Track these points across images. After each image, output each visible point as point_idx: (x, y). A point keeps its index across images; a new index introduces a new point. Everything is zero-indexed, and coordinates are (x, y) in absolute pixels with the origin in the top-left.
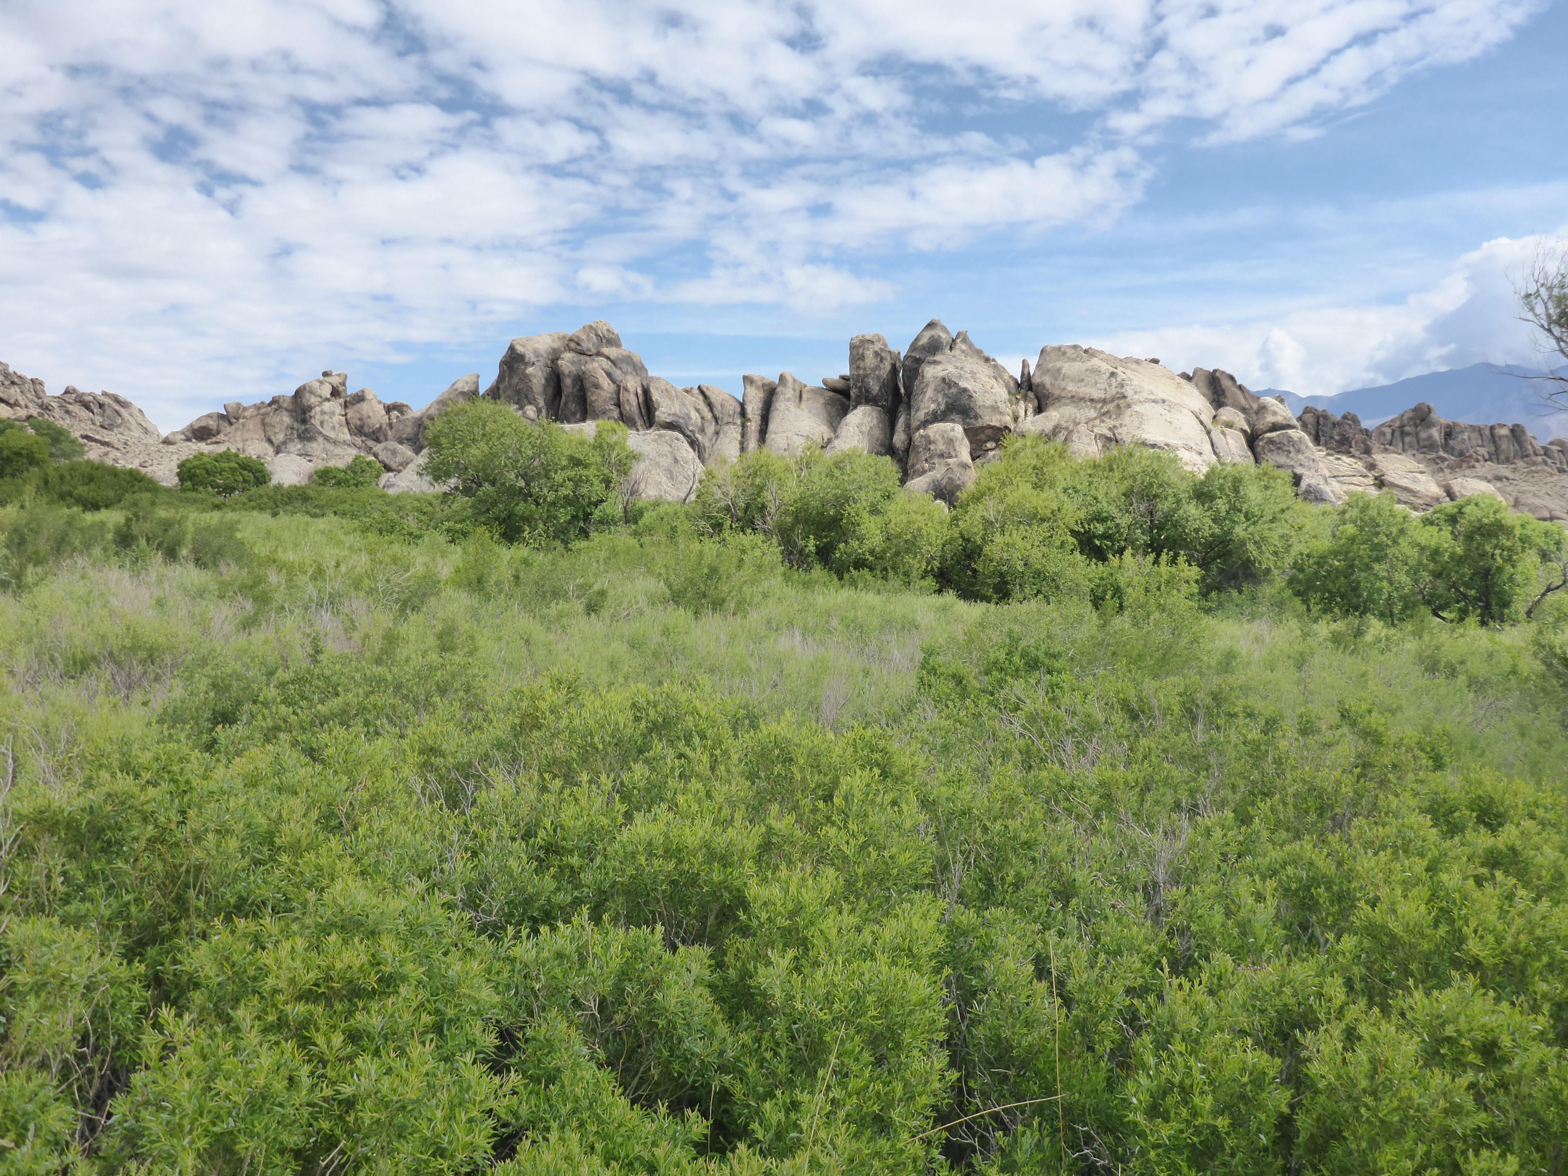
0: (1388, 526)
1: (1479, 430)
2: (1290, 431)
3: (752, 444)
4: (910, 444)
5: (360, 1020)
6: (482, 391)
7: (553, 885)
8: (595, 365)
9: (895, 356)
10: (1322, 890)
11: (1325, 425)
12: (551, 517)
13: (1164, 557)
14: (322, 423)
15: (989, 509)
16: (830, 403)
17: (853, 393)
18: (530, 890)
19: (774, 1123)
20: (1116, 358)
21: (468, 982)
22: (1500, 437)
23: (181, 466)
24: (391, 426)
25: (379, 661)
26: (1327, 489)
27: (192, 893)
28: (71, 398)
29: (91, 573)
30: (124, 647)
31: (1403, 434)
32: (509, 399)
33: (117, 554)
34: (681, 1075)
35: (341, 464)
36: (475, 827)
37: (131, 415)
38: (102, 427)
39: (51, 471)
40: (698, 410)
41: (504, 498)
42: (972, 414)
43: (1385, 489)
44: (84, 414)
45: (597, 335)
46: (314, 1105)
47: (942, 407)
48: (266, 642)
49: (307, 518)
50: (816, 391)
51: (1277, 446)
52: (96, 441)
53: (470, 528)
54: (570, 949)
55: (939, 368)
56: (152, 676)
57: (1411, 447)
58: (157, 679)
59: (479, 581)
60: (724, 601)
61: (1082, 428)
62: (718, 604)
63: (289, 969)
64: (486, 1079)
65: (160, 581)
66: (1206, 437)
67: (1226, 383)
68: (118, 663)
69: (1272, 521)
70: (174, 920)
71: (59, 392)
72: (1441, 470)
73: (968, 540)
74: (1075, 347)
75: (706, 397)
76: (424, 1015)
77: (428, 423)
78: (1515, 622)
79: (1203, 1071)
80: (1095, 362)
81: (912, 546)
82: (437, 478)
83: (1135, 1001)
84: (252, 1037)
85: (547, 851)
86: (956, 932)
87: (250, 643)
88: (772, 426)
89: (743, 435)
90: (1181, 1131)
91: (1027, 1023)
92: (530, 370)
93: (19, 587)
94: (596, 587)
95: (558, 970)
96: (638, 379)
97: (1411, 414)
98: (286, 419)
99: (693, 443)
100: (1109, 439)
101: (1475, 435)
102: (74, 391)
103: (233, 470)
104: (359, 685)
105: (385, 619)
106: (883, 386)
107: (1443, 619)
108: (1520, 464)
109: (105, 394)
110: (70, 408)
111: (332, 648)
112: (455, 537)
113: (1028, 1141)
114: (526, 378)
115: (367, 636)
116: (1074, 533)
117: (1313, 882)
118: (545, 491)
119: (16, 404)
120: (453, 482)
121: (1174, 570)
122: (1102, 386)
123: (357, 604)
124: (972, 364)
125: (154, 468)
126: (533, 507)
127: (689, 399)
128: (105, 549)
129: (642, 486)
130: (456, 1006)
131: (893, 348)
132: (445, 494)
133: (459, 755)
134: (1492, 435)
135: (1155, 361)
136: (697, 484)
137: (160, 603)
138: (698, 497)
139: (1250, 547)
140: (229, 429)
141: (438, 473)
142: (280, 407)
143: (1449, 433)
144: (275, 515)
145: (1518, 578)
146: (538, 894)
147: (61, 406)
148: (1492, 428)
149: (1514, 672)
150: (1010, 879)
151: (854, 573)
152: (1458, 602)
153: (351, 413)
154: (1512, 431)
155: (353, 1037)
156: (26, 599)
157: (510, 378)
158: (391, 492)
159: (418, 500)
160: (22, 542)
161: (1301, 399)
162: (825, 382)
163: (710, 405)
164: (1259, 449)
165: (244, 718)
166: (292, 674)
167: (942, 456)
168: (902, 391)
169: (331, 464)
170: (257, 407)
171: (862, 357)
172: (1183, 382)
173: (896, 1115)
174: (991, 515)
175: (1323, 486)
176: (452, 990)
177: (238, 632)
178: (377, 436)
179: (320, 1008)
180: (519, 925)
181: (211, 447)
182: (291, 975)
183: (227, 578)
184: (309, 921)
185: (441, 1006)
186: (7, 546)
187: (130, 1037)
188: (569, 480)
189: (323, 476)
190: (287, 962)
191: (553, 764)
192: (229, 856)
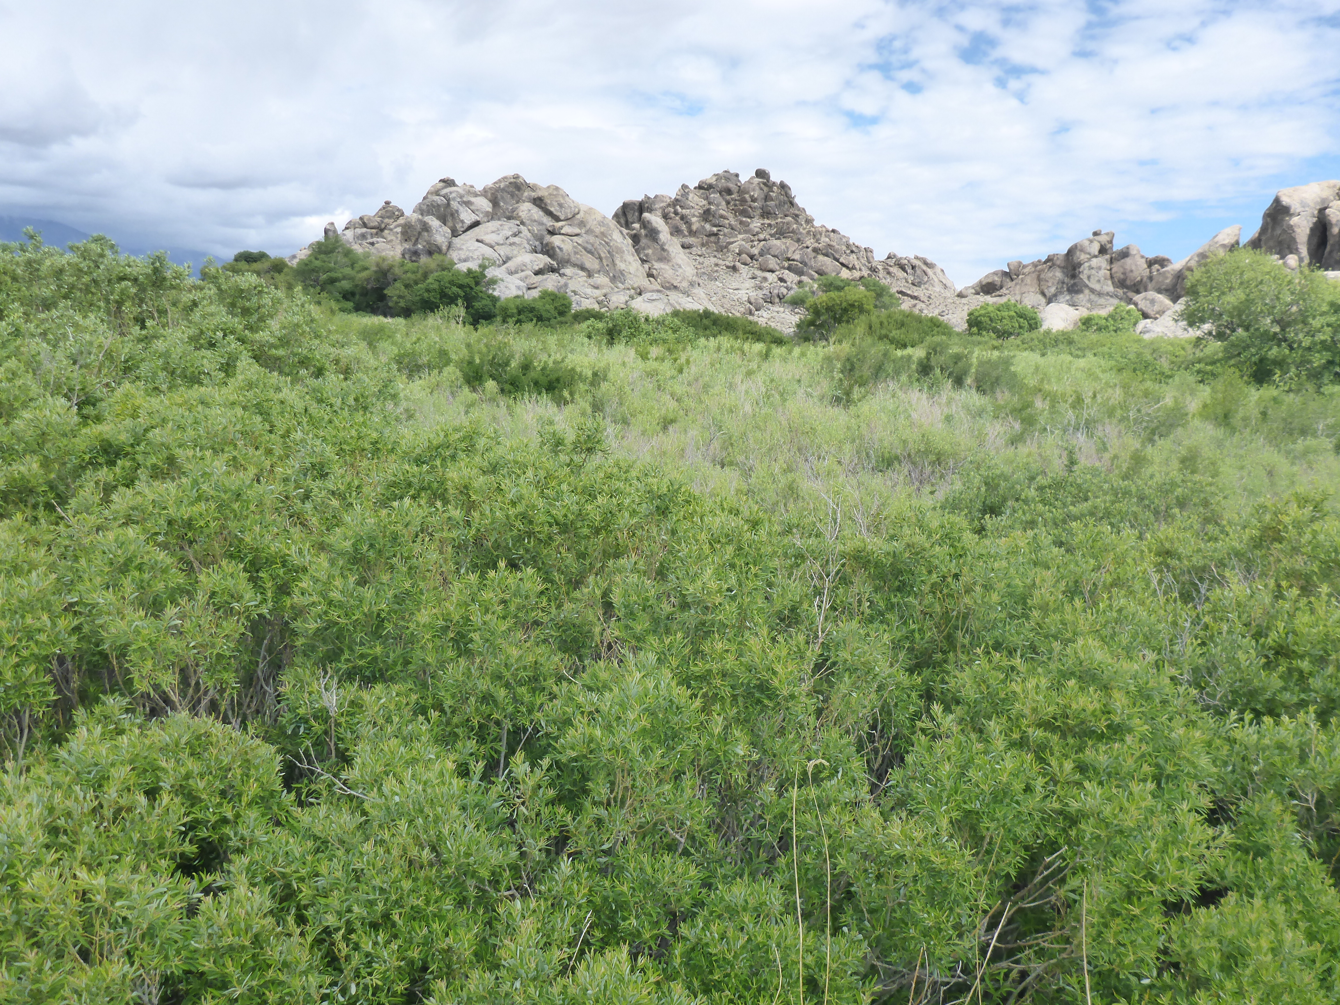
5: (1089, 755)
7: (1280, 683)
12: (1303, 362)
14: (1089, 277)
18: (1256, 683)
21: (1189, 747)
23: (970, 314)
24: (1151, 278)
25: (1125, 477)
27: (960, 633)
28: (891, 262)
29: (900, 393)
30: (919, 451)
32: (1270, 250)
33: (918, 380)
35: (1104, 313)
36: (1207, 619)
37: (935, 274)
38: (913, 284)
39: (874, 319)
41: (1257, 342)
44: (901, 274)
46: (1045, 812)
48: (1029, 455)
49: (1069, 358)
52: (908, 295)
53: (1220, 370)
54: (1292, 742)
56: (938, 475)
58: (942, 476)
59: (1226, 416)
63: (1034, 701)
64: (1199, 828)
65: (949, 402)
68: (914, 463)
70: (944, 652)
71: (883, 257)
76: (1145, 766)
77: (1188, 273)
82: (1191, 324)
84: (1000, 744)
85: (1277, 653)
87: (1016, 455)
92: (1294, 221)
93: (848, 401)
95: (1277, 759)
98: (1059, 274)
102: (894, 256)
103: (1011, 318)
104: (1105, 493)
105: (1135, 444)
109: (917, 258)
110: (891, 269)
111: (1083, 462)
112: (1204, 378)
114: (1289, 229)
115: (1116, 457)
118: (1301, 336)
119: (853, 268)
120: (1207, 327)
123: (1110, 429)
125: (949, 316)
126: (1287, 351)
128: (910, 377)
130: (1175, 764)
132: (1199, 339)
133: (1194, 559)
137: (948, 419)
140: (1010, 284)
141: (1192, 319)
142: (1054, 265)
144: (1043, 355)
146: (1263, 689)
147: (884, 269)
153: (1116, 267)
155: (1082, 768)
156: (852, 410)
157: (1273, 229)
158: (1146, 337)
159: (1172, 344)
160: (852, 368)
165: (1008, 512)
166: (1049, 480)
169: (1094, 313)
170: (1035, 265)
176: (1173, 751)
177: (1007, 445)
178: (1138, 287)
179: (1056, 738)
180: (1242, 712)
181: (995, 299)
182: (1034, 705)
183: (1001, 402)
184: (1053, 666)
185: (1162, 762)
186: (842, 372)
187: (906, 732)
188: (1329, 325)
189: (1087, 322)
190: (1032, 694)
191: (1291, 574)
192: (991, 607)
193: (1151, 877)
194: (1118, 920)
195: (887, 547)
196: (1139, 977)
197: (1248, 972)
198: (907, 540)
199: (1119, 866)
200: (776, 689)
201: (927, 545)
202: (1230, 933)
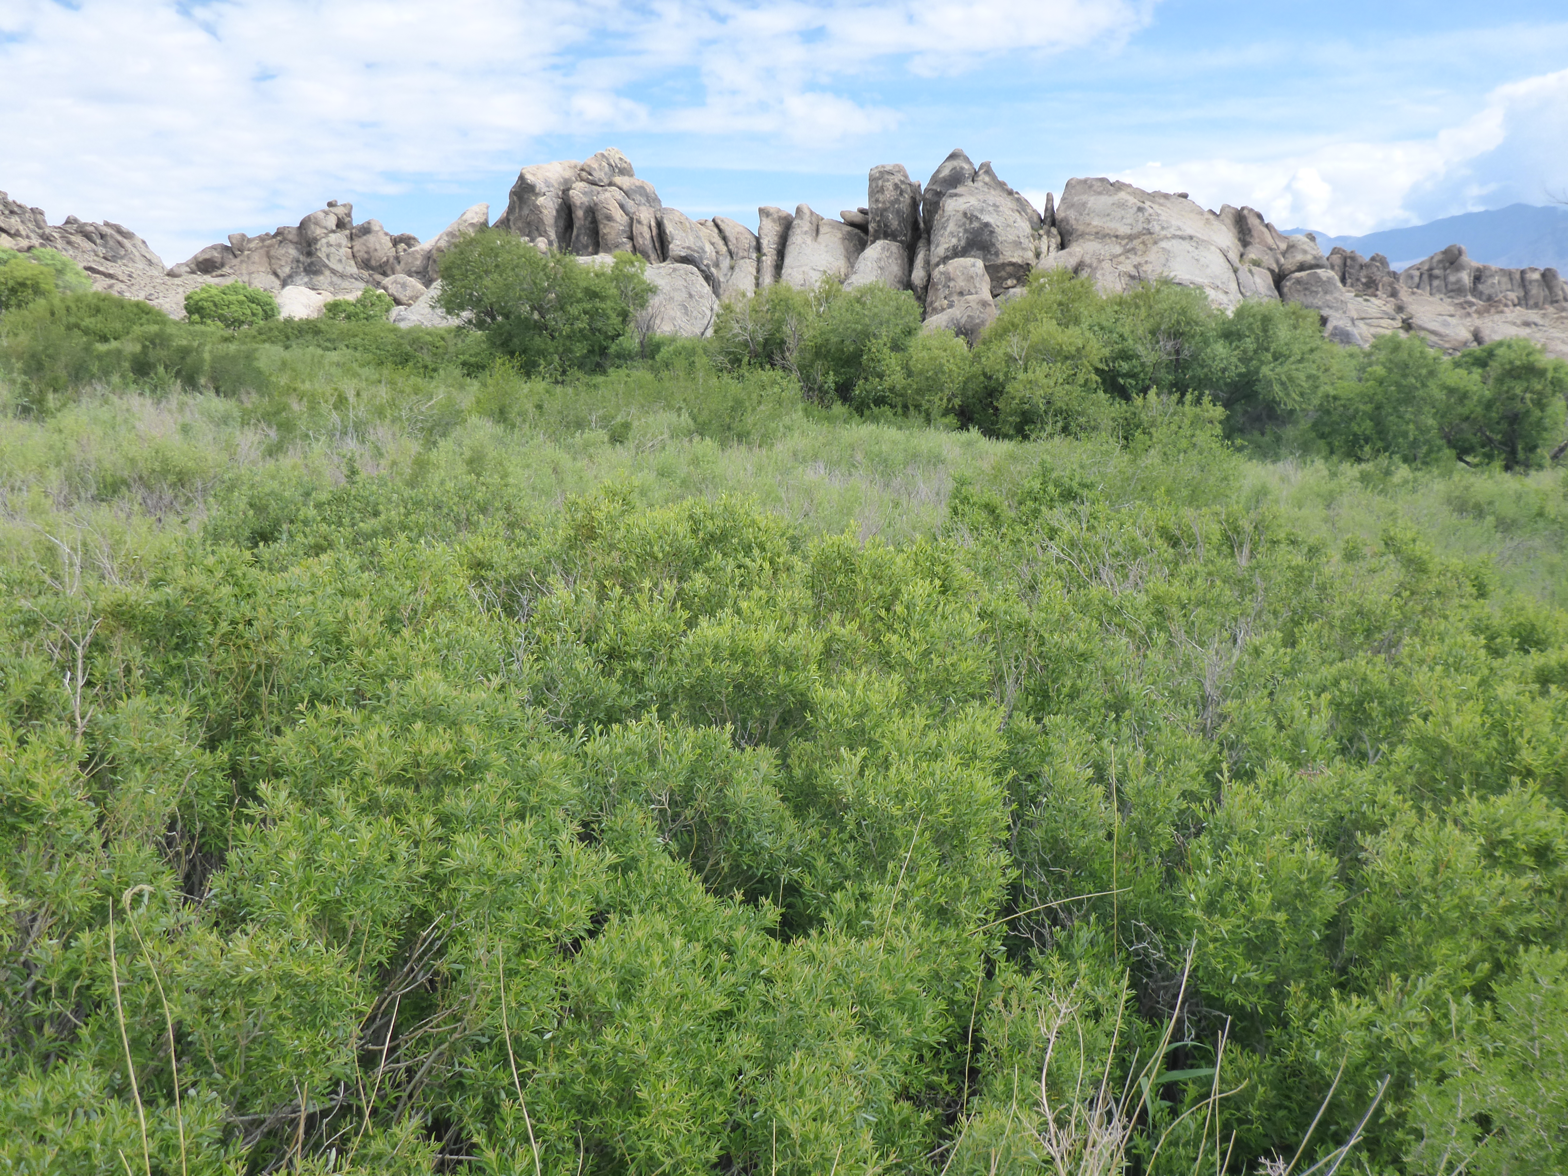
0: (1419, 367)
1: (1509, 274)
2: (1319, 271)
3: (767, 279)
4: (928, 281)
5: (448, 803)
6: (491, 224)
7: (619, 687)
8: (608, 194)
9: (916, 189)
10: (1375, 704)
11: (1352, 267)
12: (567, 351)
13: (1188, 397)
14: (328, 256)
15: (1014, 345)
16: (848, 237)
17: (872, 227)
18: (596, 691)
19: (845, 912)
20: (1143, 192)
21: (549, 772)
22: (1531, 282)
23: (188, 298)
24: (398, 259)
25: (412, 485)
26: (1355, 331)
27: (264, 690)
28: (72, 228)
29: (113, 399)
30: (154, 471)
31: (1431, 277)
32: (520, 231)
33: (135, 382)
34: (750, 867)
35: (351, 297)
37: (134, 246)
38: (105, 258)
39: (56, 302)
40: (713, 244)
41: (519, 331)
42: (993, 251)
43: (1412, 332)
44: (87, 245)
45: (610, 165)
46: (411, 880)
47: (963, 243)
48: (294, 468)
49: (320, 351)
50: (834, 224)
51: (1305, 287)
52: (100, 273)
53: (486, 362)
54: (642, 745)
55: (961, 200)
56: (183, 500)
57: (1439, 291)
58: (190, 501)
59: (502, 412)
60: (748, 433)
61: (1107, 265)
62: (742, 437)
63: (379, 755)
64: (583, 857)
65: (182, 407)
66: (1233, 276)
67: (1253, 221)
68: (148, 487)
69: (1301, 361)
70: (247, 717)
71: (60, 222)
72: (1469, 314)
73: (990, 378)
74: (1103, 180)
75: (720, 230)
76: (508, 803)
77: (438, 256)
78: (1540, 467)
79: (1262, 870)
80: (1122, 195)
81: (932, 385)
82: (450, 311)
83: (1193, 806)
84: (349, 813)
85: (610, 657)
86: (1016, 738)
87: (279, 469)
88: (787, 261)
89: (758, 271)
90: (1239, 927)
91: (1084, 826)
92: (540, 201)
93: (41, 412)
94: (619, 419)
95: (630, 766)
96: (652, 210)
97: (1440, 257)
98: (293, 252)
99: (708, 278)
100: (1132, 277)
101: (1505, 280)
102: (76, 221)
103: (241, 303)
104: (397, 505)
105: (414, 447)
106: (902, 220)
107: (1467, 463)
108: (1550, 309)
109: (107, 224)
110: (73, 238)
111: (365, 471)
112: (471, 370)
113: (1085, 935)
114: (536, 210)
115: (394, 463)
116: (1098, 371)
117: (1368, 696)
118: (560, 324)
119: (17, 234)
120: (466, 314)
121: (1198, 410)
122: (1129, 221)
123: (382, 432)
124: (995, 197)
125: (160, 301)
126: (549, 340)
127: (704, 232)
128: (123, 377)
129: (658, 322)
130: (538, 794)
131: (913, 179)
132: (459, 328)
133: (510, 567)
134: (1523, 279)
135: (1185, 196)
136: (714, 318)
137: (185, 429)
138: (716, 332)
139: (1277, 388)
140: (235, 261)
141: (451, 305)
142: (285, 239)
143: (1478, 277)
144: (287, 348)
145: (1547, 422)
146: (604, 696)
147: (62, 237)
148: (1523, 272)
149: (1541, 514)
150: (1065, 691)
151: (876, 410)
152: (1483, 446)
153: (358, 244)
154: (1543, 275)
155: (443, 820)
156: (51, 423)
157: (521, 209)
158: (403, 325)
159: (429, 334)
160: (40, 367)
161: (1330, 239)
162: (842, 215)
163: (725, 239)
164: (1286, 290)
165: (283, 537)
166: (327, 495)
167: (961, 294)
168: (922, 225)
169: (340, 297)
170: (262, 239)
171: (882, 190)
172: (1212, 217)
173: (962, 908)
174: (1015, 352)
175: (1350, 328)
176: (532, 780)
177: (264, 458)
178: (384, 269)
179: (410, 792)
180: (587, 723)
181: (217, 280)
182: (380, 759)
183: (249, 406)
184: (392, 710)
185: (523, 794)
186: (25, 373)
187: (215, 824)
188: (585, 313)
189: (333, 308)
190: (375, 748)
191: (611, 573)
192: (302, 653)
193: (544, 922)
194: (518, 980)
195: (155, 596)
196: (540, 1033)
197: (647, 992)
198: (182, 583)
199: (512, 919)
200: (38, 806)
201: (210, 588)
202: (620, 957)
